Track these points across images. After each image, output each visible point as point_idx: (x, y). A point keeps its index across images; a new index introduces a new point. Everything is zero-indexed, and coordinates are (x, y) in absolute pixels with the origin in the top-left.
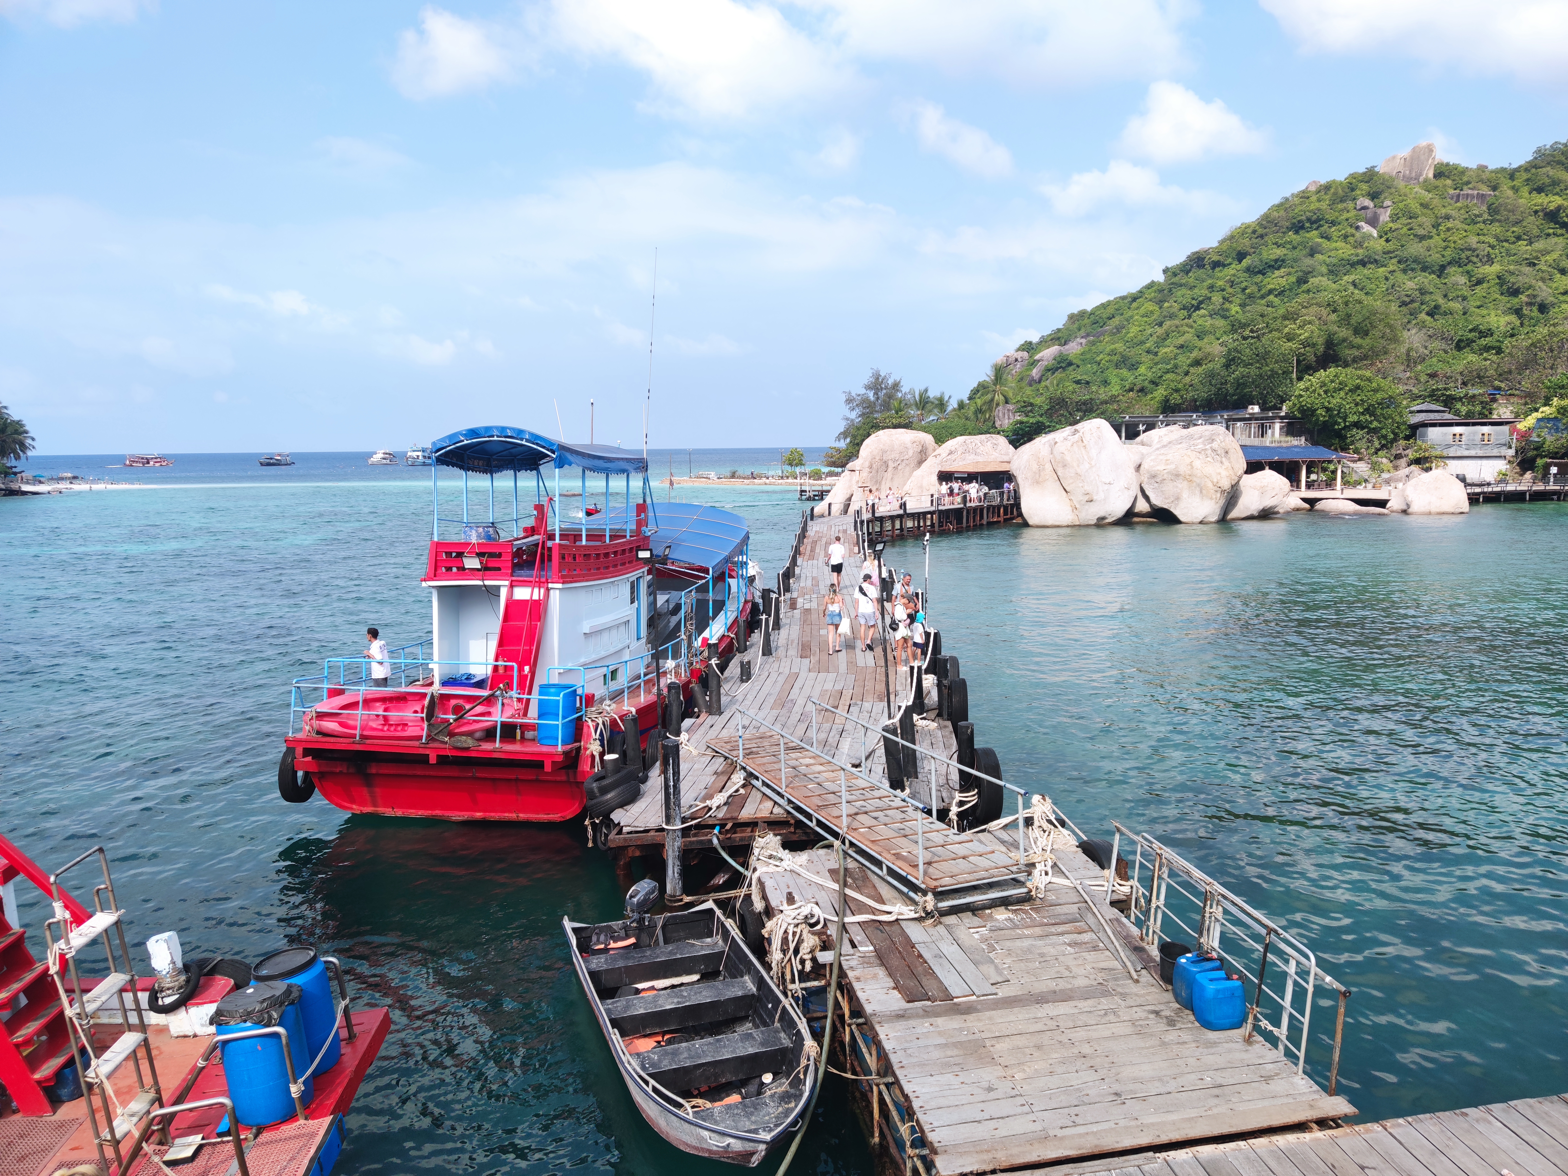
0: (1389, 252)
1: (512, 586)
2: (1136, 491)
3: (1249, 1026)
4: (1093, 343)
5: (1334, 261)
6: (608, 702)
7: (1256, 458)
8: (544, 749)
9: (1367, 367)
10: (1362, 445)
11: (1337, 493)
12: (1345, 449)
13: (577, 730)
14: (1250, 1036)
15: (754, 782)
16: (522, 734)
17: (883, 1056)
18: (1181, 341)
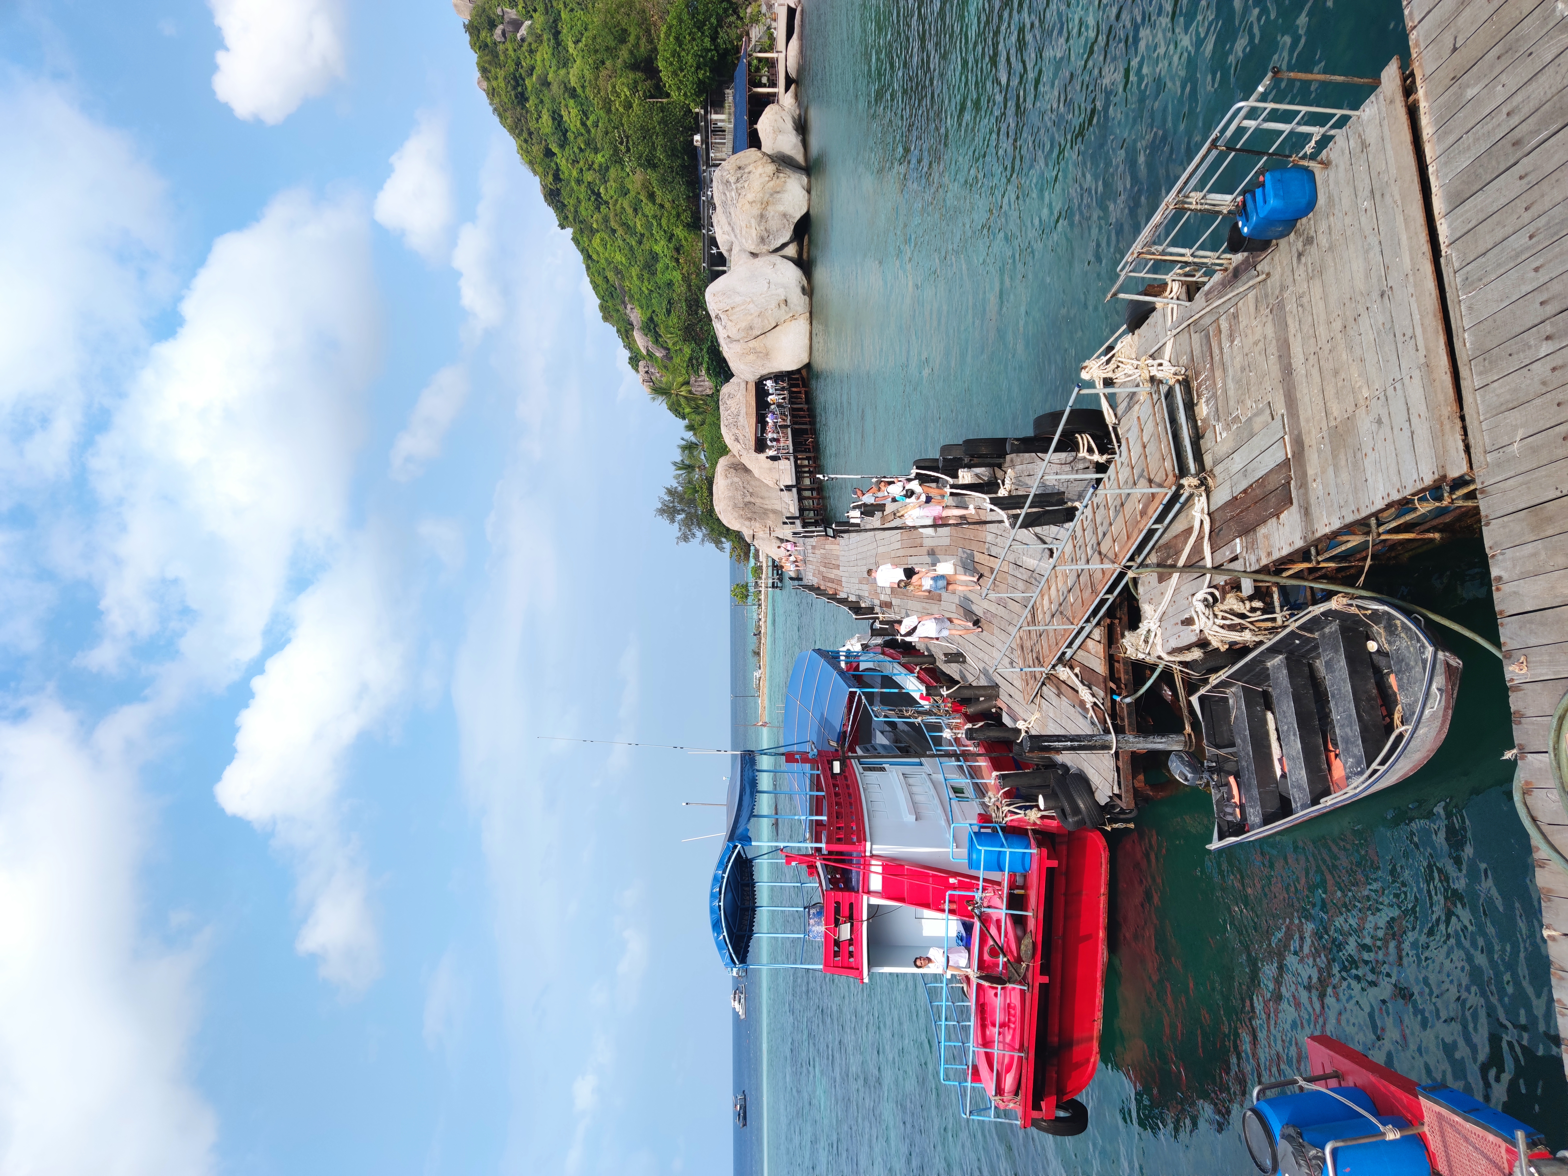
0: (546, 9)
1: (869, 892)
2: (776, 258)
3: (1312, 165)
4: (632, 297)
5: (554, 62)
6: (986, 800)
7: (745, 138)
8: (1035, 866)
9: (658, 30)
10: (734, 33)
11: (781, 57)
12: (737, 49)
13: (1015, 832)
14: (1321, 163)
15: (1068, 656)
16: (1019, 888)
17: (1349, 529)
18: (630, 211)
